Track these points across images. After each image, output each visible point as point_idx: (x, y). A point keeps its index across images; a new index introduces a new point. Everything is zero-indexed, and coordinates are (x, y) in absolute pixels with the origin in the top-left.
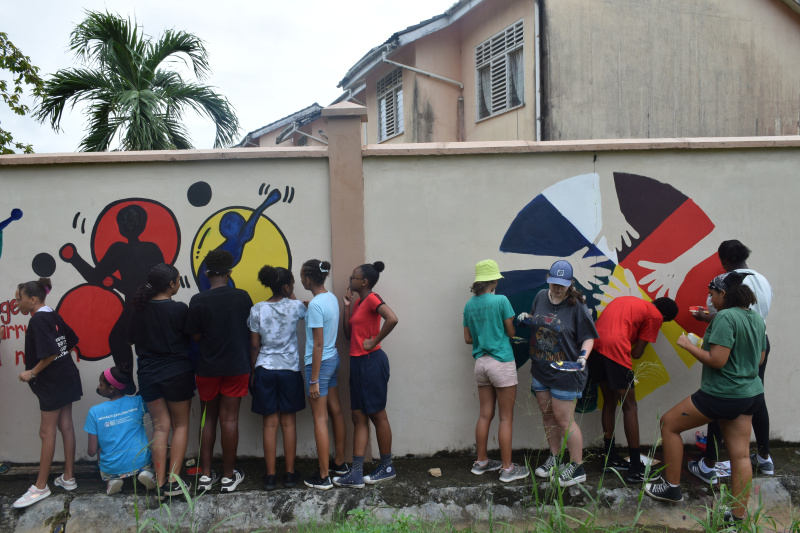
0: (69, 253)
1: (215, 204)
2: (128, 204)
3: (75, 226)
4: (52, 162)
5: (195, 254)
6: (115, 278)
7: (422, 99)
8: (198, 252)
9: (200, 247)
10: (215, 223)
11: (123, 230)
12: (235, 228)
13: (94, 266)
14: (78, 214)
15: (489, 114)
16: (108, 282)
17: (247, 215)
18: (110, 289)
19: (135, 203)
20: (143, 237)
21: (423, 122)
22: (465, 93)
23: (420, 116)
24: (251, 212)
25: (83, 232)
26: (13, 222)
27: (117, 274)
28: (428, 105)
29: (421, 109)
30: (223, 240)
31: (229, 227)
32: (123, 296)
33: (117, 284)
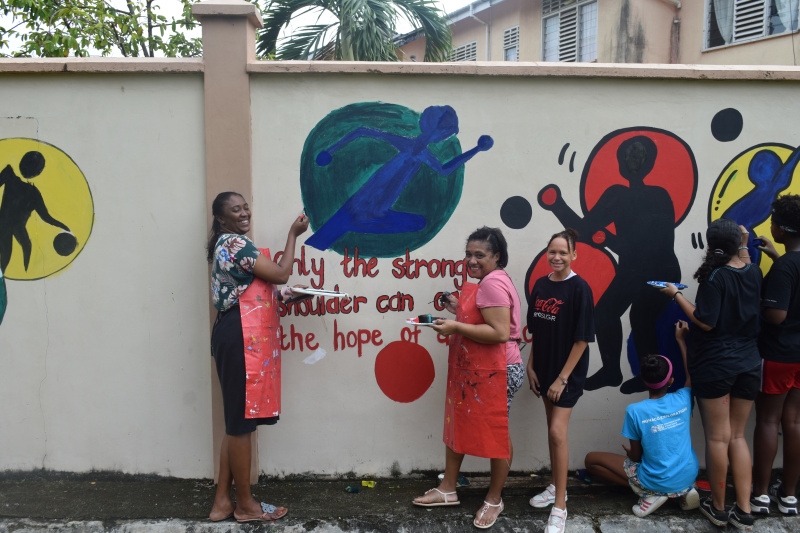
0: (551, 198)
1: (745, 140)
2: (634, 134)
3: (561, 161)
4: (546, 74)
5: (714, 205)
6: (608, 233)
7: (633, 20)
8: (718, 202)
9: (721, 195)
10: (743, 165)
11: (625, 170)
12: (769, 171)
13: (582, 216)
14: (567, 145)
15: (723, 42)
16: (599, 237)
17: (784, 155)
18: (600, 247)
19: (642, 133)
20: (649, 180)
21: (633, 48)
22: (681, 14)
23: (630, 40)
24: (790, 152)
25: (571, 169)
26: (480, 154)
27: (612, 228)
28: (640, 27)
29: (632, 33)
30: (752, 186)
31: (760, 170)
32: (616, 257)
33: (611, 241)
